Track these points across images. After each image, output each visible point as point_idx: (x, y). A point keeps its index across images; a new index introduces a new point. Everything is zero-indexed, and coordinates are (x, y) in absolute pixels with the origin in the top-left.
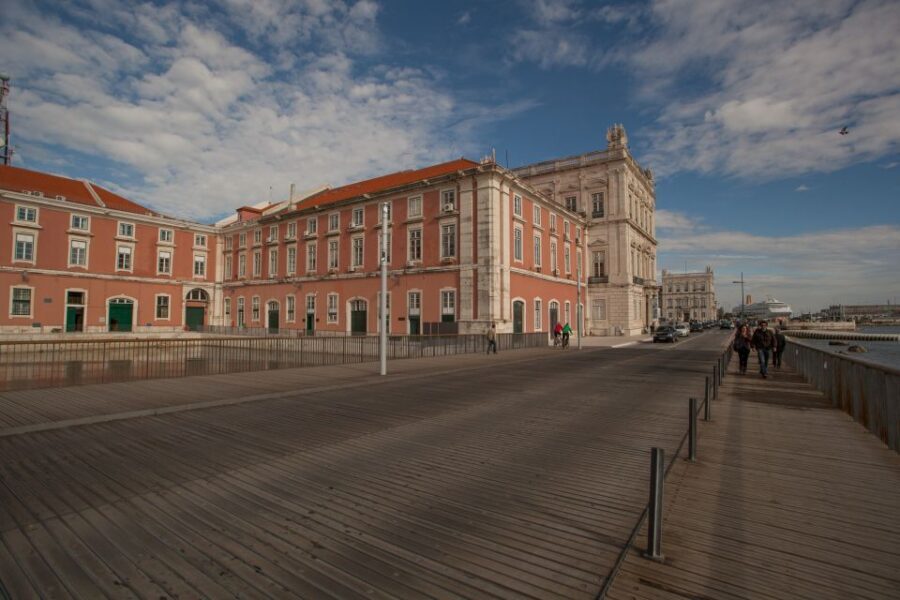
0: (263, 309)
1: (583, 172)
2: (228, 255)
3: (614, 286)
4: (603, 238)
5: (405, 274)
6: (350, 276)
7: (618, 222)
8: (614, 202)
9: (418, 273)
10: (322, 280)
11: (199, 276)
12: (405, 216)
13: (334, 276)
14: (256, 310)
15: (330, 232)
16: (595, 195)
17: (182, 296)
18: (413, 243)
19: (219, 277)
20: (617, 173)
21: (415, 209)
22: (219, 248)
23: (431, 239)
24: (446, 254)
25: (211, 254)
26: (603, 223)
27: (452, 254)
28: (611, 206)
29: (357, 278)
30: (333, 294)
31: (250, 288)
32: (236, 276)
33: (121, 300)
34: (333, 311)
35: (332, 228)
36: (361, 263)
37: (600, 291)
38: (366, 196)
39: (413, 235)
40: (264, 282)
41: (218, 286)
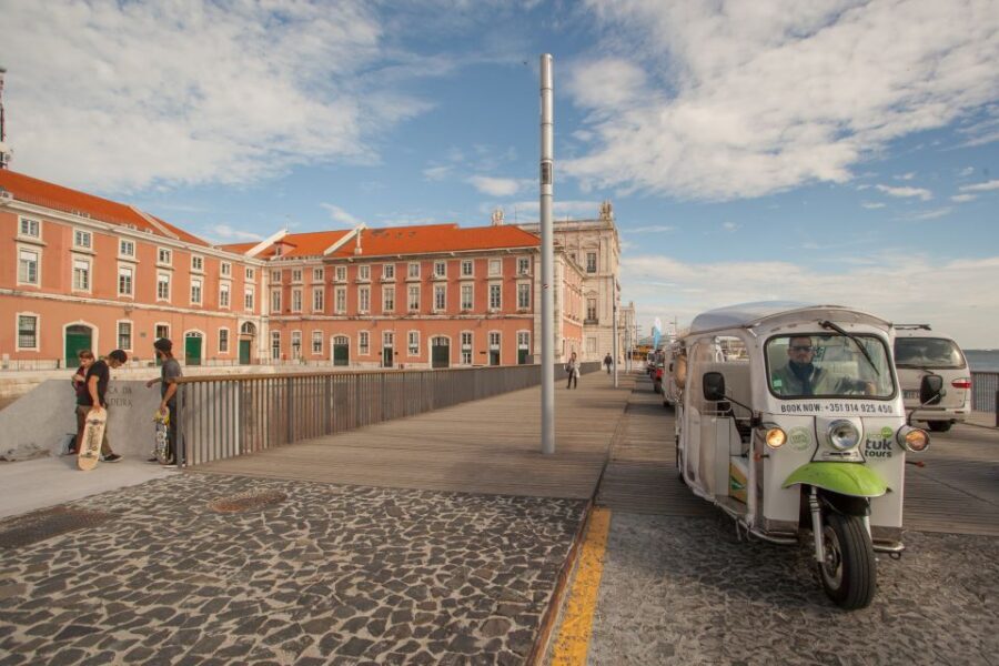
0: (328, 343)
1: (581, 235)
2: (274, 289)
3: (603, 327)
4: (595, 289)
5: (486, 318)
6: (433, 317)
7: (606, 277)
8: (603, 262)
9: (498, 318)
10: (402, 319)
11: (249, 309)
12: (487, 274)
13: (415, 317)
14: (317, 344)
15: (409, 279)
16: (589, 254)
17: (237, 329)
18: (493, 295)
19: (264, 310)
20: (606, 239)
21: (495, 269)
22: (264, 281)
23: (510, 292)
24: (521, 305)
25: (258, 286)
26: (596, 278)
27: (527, 305)
28: (601, 264)
29: (440, 319)
30: (413, 331)
31: (309, 323)
32: (289, 311)
33: (193, 334)
34: (414, 345)
35: (412, 275)
36: (443, 306)
37: (592, 331)
38: (452, 253)
39: (493, 289)
40: (329, 318)
41: (263, 319)
